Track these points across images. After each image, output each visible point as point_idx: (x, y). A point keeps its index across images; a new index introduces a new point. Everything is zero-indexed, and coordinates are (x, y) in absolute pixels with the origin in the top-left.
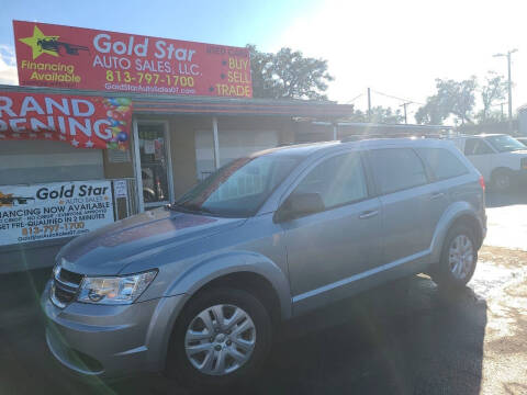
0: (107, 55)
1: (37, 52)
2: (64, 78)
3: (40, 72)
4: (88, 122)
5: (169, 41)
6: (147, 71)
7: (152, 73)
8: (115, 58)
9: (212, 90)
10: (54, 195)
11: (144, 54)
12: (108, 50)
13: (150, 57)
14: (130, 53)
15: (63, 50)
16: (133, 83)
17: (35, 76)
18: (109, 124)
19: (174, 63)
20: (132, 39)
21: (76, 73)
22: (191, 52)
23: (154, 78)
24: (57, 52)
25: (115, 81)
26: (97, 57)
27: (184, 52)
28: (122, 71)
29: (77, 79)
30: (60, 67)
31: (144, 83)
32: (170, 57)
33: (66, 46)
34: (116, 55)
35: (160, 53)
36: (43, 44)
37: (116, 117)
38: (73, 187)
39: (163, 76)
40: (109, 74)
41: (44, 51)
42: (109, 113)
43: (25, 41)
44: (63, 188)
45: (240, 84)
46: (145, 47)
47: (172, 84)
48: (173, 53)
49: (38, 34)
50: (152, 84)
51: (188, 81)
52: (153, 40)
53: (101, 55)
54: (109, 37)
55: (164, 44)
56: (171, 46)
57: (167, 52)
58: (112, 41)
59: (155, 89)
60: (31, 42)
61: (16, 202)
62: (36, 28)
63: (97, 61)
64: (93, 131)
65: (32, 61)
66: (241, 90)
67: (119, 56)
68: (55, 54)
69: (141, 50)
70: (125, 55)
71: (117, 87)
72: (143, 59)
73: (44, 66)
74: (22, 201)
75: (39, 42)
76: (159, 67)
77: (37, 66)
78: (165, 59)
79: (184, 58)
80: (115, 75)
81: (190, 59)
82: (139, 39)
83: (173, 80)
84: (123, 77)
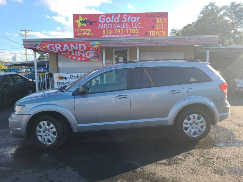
0: (103, 23)
1: (80, 25)
2: (88, 34)
3: (80, 32)
4: (83, 52)
5: (128, 14)
6: (119, 28)
7: (120, 29)
8: (106, 24)
9: (147, 34)
10: (75, 77)
11: (118, 21)
12: (104, 22)
13: (120, 22)
14: (112, 22)
15: (88, 23)
16: (112, 34)
17: (79, 34)
18: (91, 52)
19: (130, 23)
20: (113, 15)
21: (92, 32)
22: (138, 18)
23: (121, 31)
24: (86, 24)
25: (106, 34)
26: (100, 25)
27: (135, 18)
28: (109, 29)
29: (92, 34)
30: (87, 30)
31: (117, 34)
32: (128, 21)
33: (89, 21)
34: (107, 23)
35: (124, 20)
36: (82, 22)
37: (93, 49)
38: (81, 75)
39: (125, 30)
40: (104, 31)
41: (82, 24)
42: (91, 49)
43: (77, 21)
44: (78, 75)
45: (162, 30)
46: (118, 18)
47: (129, 33)
48: (130, 19)
49: (81, 18)
50: (120, 34)
51: (136, 31)
52: (122, 15)
53: (101, 23)
54: (104, 16)
55: (127, 16)
56: (130, 16)
57: (127, 19)
58: (106, 18)
59: (121, 36)
60: (78, 21)
61: (64, 79)
62: (80, 16)
63: (100, 26)
64: (85, 55)
65: (78, 29)
66: (161, 33)
67: (108, 23)
68: (85, 25)
69: (116, 20)
70: (110, 23)
71: (106, 36)
72: (117, 23)
73: (81, 30)
74: (66, 79)
75: (81, 21)
76: (124, 26)
77: (79, 30)
78: (127, 22)
79: (135, 21)
80: (106, 31)
81: (137, 21)
82: (116, 15)
83: (129, 31)
84: (109, 31)
